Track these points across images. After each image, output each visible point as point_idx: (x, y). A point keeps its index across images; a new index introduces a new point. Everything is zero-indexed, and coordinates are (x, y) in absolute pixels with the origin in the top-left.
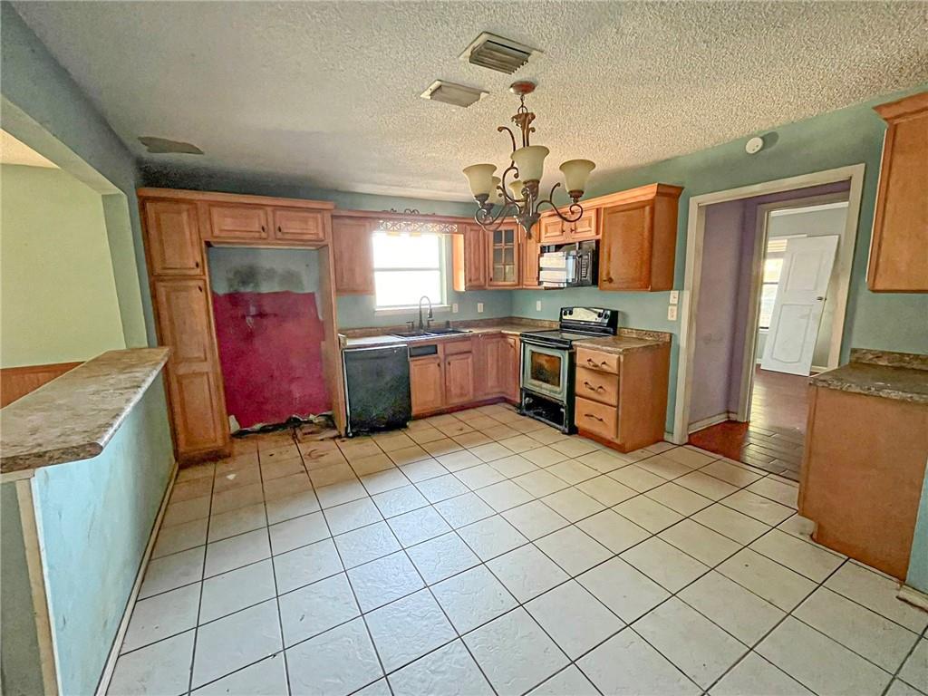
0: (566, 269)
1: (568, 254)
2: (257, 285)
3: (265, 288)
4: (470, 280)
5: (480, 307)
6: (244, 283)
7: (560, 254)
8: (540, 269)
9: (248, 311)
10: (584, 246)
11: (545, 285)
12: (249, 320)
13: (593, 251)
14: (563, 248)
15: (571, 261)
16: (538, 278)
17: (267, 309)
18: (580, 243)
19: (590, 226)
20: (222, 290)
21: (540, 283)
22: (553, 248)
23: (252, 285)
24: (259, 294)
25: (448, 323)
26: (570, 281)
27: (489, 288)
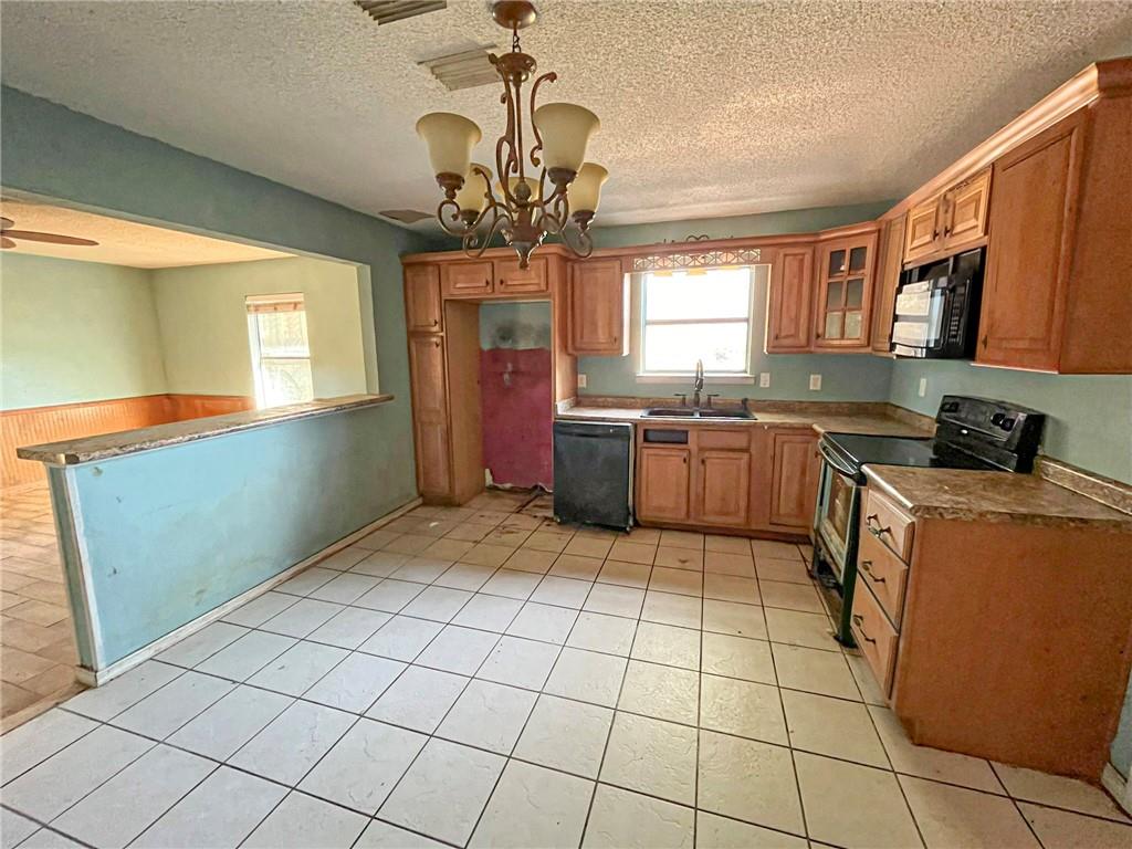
0: (926, 319)
1: (935, 286)
2: (515, 341)
3: (522, 345)
4: (777, 338)
5: (815, 382)
6: (504, 338)
7: (925, 285)
8: (896, 318)
9: (506, 367)
10: (963, 264)
11: (899, 350)
12: (506, 377)
13: (975, 271)
14: (932, 271)
15: (938, 300)
16: (891, 337)
17: (522, 367)
18: (957, 257)
19: (976, 217)
20: (486, 346)
21: (893, 346)
22: (916, 275)
23: (510, 341)
24: (516, 351)
25: (745, 401)
26: (932, 345)
27: (819, 350)
